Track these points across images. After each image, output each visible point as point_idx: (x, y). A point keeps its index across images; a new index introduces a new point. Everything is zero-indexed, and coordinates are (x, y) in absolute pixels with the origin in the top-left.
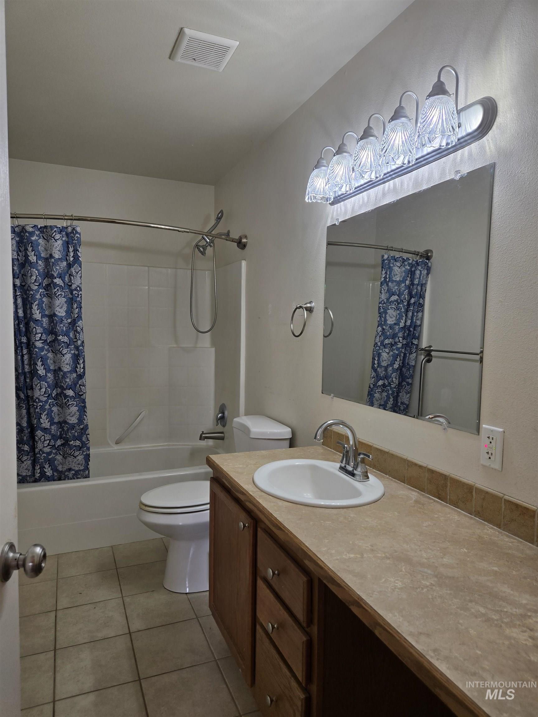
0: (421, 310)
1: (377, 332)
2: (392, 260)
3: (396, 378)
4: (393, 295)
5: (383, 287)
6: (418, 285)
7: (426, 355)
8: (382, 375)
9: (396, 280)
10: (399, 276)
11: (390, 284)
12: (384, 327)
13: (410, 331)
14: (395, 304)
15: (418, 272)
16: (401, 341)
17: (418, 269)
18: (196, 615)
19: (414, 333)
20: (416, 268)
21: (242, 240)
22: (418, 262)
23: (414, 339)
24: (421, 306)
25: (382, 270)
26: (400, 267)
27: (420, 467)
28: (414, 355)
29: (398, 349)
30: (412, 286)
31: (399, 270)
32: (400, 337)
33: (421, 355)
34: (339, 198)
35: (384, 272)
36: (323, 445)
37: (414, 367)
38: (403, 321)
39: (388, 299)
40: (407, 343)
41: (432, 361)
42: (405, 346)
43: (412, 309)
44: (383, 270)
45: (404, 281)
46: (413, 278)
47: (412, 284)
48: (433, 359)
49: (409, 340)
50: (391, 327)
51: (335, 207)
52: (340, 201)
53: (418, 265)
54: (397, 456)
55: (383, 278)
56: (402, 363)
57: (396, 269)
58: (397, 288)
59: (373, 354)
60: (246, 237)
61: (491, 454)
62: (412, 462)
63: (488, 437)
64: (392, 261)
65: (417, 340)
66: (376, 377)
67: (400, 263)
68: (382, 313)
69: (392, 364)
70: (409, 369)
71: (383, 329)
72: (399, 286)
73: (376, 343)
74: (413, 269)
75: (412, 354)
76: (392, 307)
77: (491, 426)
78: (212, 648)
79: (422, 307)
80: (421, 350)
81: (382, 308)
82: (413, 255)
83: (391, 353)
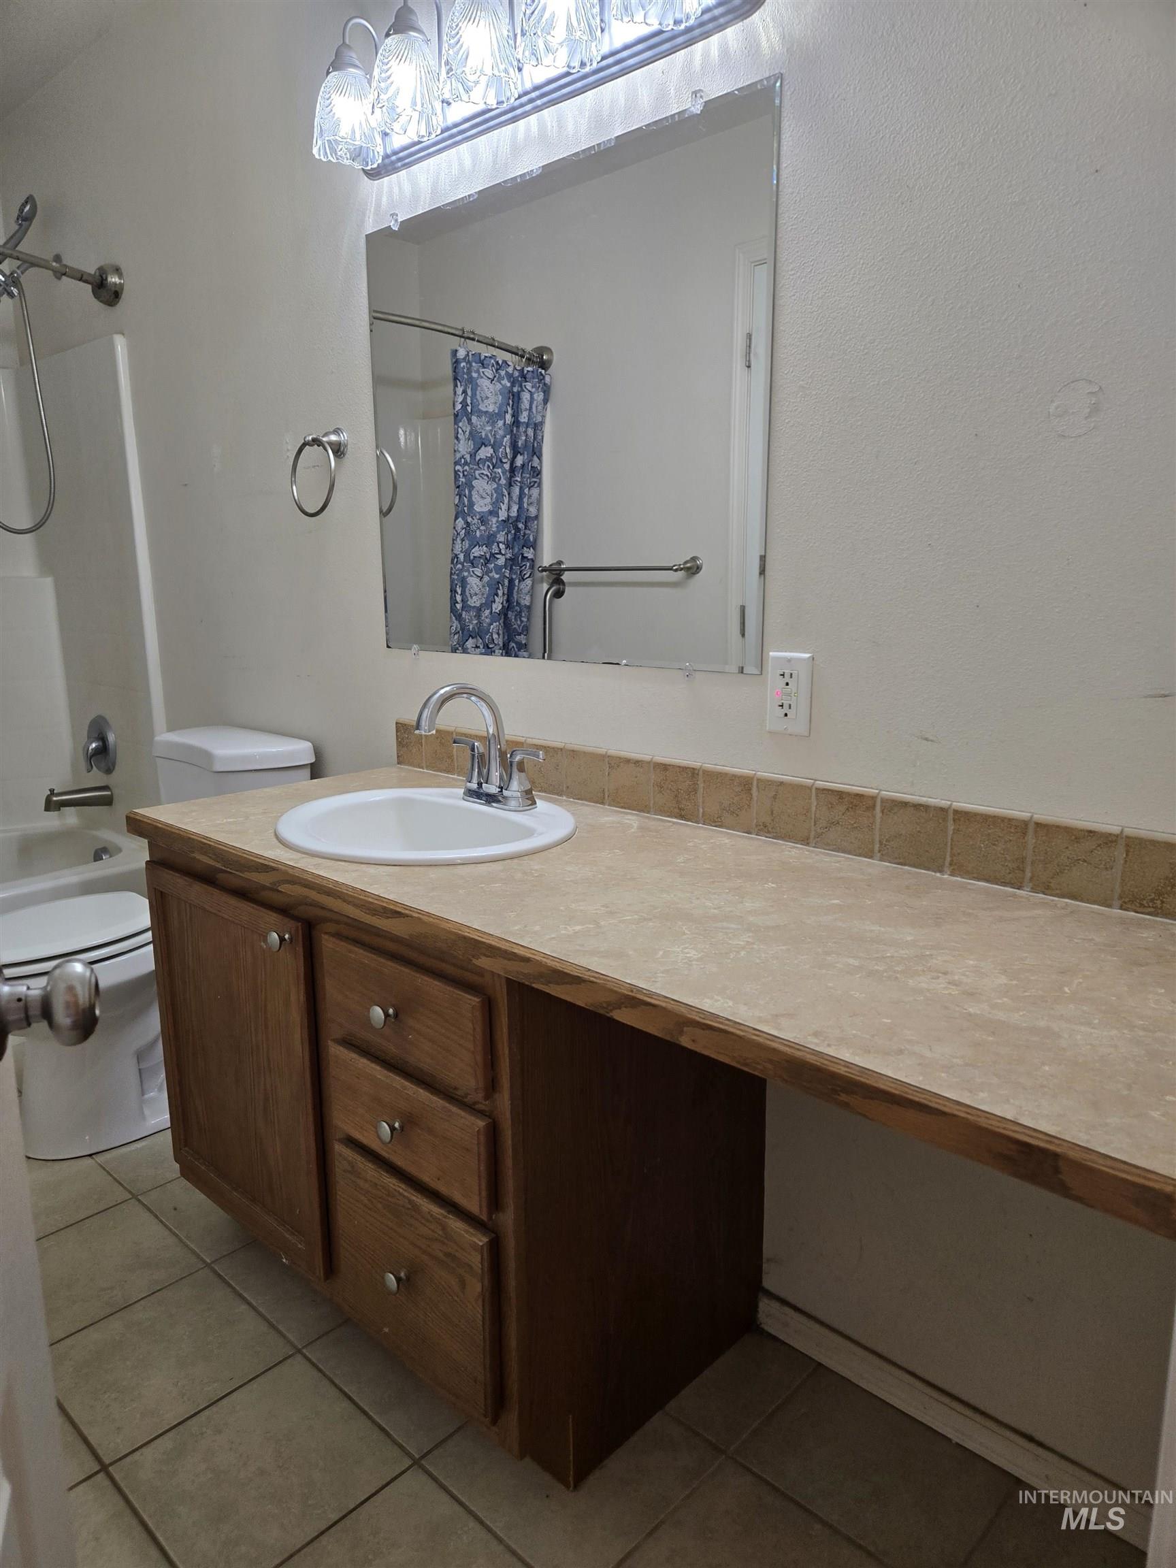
0: (535, 482)
1: (456, 531)
2: (476, 363)
3: (498, 634)
4: (483, 446)
5: (460, 424)
6: (527, 425)
7: (551, 581)
8: (471, 627)
9: (487, 412)
10: (492, 400)
11: (474, 419)
12: (469, 519)
13: (518, 530)
14: (489, 467)
15: (526, 396)
16: (503, 552)
17: (525, 388)
18: (130, 1192)
19: (525, 534)
20: (521, 386)
21: (109, 279)
22: (525, 372)
23: (525, 548)
24: (535, 475)
25: (456, 386)
26: (493, 380)
27: (637, 763)
28: (529, 582)
29: (498, 569)
30: (515, 428)
31: (491, 386)
32: (501, 542)
33: (542, 581)
34: (394, 158)
35: (460, 390)
36: (398, 764)
37: (529, 608)
38: (504, 507)
39: (473, 455)
40: (513, 557)
41: (565, 594)
42: (511, 563)
43: (519, 479)
44: (459, 384)
45: (501, 415)
46: (518, 411)
47: (516, 423)
48: (567, 589)
49: (516, 550)
50: (483, 520)
51: (383, 185)
52: (399, 168)
53: (525, 378)
54: (584, 752)
55: (461, 403)
56: (508, 601)
57: (484, 383)
58: (490, 428)
59: (452, 581)
60: (118, 271)
61: (792, 706)
62: (620, 758)
63: (781, 675)
64: (474, 364)
65: (531, 549)
66: (461, 632)
67: (492, 370)
68: (463, 488)
69: (489, 603)
70: (519, 614)
71: (468, 522)
72: (493, 424)
73: (456, 556)
74: (515, 389)
75: (524, 580)
76: (482, 474)
77: (786, 652)
78: (192, 1246)
79: (537, 475)
80: (542, 571)
81: (461, 475)
82: (514, 356)
83: (486, 579)
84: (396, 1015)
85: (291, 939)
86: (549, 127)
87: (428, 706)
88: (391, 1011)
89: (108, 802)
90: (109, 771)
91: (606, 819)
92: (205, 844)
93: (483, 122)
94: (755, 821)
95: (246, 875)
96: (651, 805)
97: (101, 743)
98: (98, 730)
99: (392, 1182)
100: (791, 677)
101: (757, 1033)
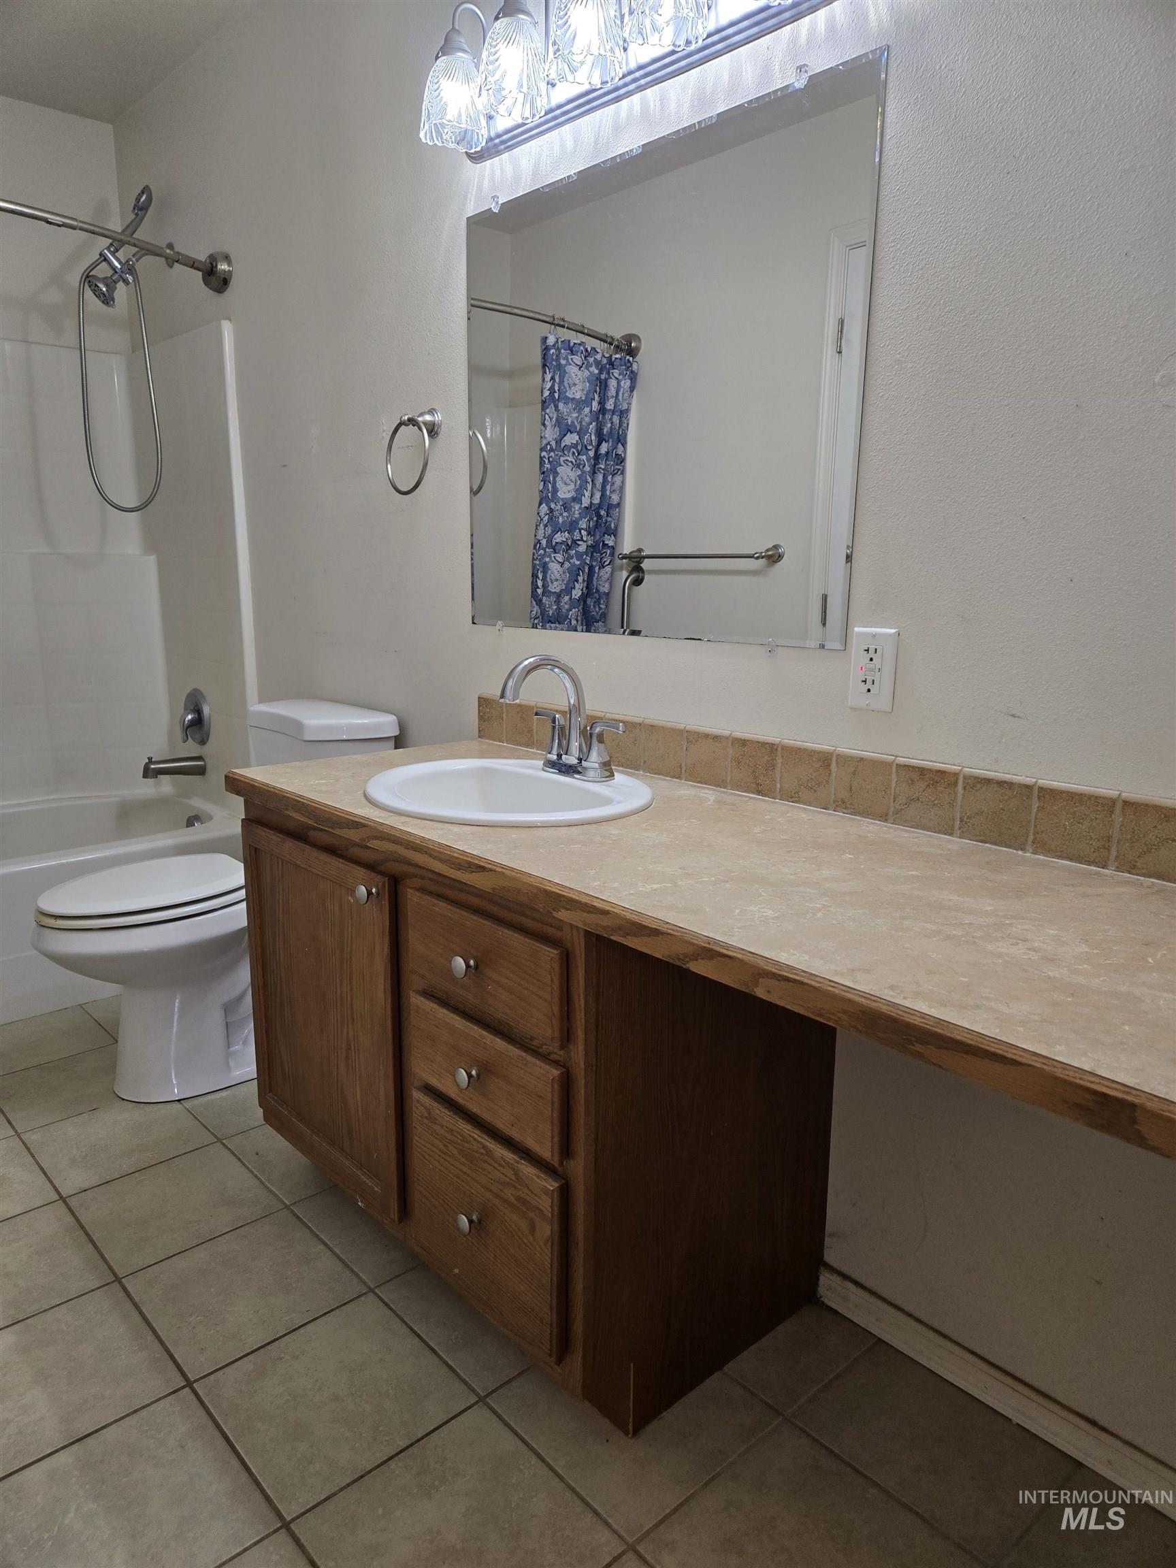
0: (619, 469)
1: (540, 517)
2: (565, 350)
3: (577, 620)
4: (569, 433)
5: (548, 411)
6: (613, 412)
7: (630, 569)
8: (551, 613)
9: (574, 398)
10: (579, 387)
11: (561, 406)
12: (553, 506)
13: (599, 516)
14: (574, 453)
15: (613, 383)
16: (585, 539)
17: (613, 375)
18: (216, 1136)
19: (606, 522)
20: (609, 374)
21: (219, 267)
22: (613, 359)
23: (606, 535)
24: (619, 462)
25: (545, 372)
26: (582, 367)
27: (716, 738)
28: (608, 569)
29: (579, 556)
30: (601, 416)
31: (579, 373)
32: (582, 529)
33: (621, 568)
34: (497, 141)
35: (548, 377)
36: (479, 737)
37: (608, 594)
38: (587, 494)
39: (559, 441)
40: (594, 544)
41: (645, 580)
42: (592, 550)
43: (603, 467)
44: (547, 370)
45: (587, 402)
46: (604, 398)
47: (603, 410)
48: (647, 577)
49: (598, 537)
50: (566, 506)
51: (485, 168)
52: (502, 150)
53: (613, 365)
54: (663, 727)
55: (549, 390)
56: (587, 588)
57: (572, 370)
58: (577, 415)
59: (534, 566)
60: (227, 258)
61: (875, 681)
62: (699, 733)
63: (866, 651)
64: (563, 351)
65: (612, 536)
66: (541, 617)
67: (581, 357)
68: (548, 474)
69: (568, 590)
70: (598, 602)
71: (551, 509)
72: (580, 411)
73: (539, 541)
74: (603, 377)
75: (604, 567)
76: (567, 460)
77: (871, 627)
78: (271, 1187)
79: (621, 463)
80: (623, 558)
81: (547, 461)
82: (602, 343)
83: (567, 565)
84: (477, 967)
85: (378, 893)
86: (652, 106)
87: (513, 676)
88: (472, 962)
89: (201, 771)
90: (203, 742)
91: (682, 792)
92: (299, 802)
93: (588, 102)
94: (833, 797)
95: (337, 831)
96: (729, 781)
97: (196, 716)
98: (195, 703)
99: (466, 1128)
100: (876, 653)
101: (833, 984)
